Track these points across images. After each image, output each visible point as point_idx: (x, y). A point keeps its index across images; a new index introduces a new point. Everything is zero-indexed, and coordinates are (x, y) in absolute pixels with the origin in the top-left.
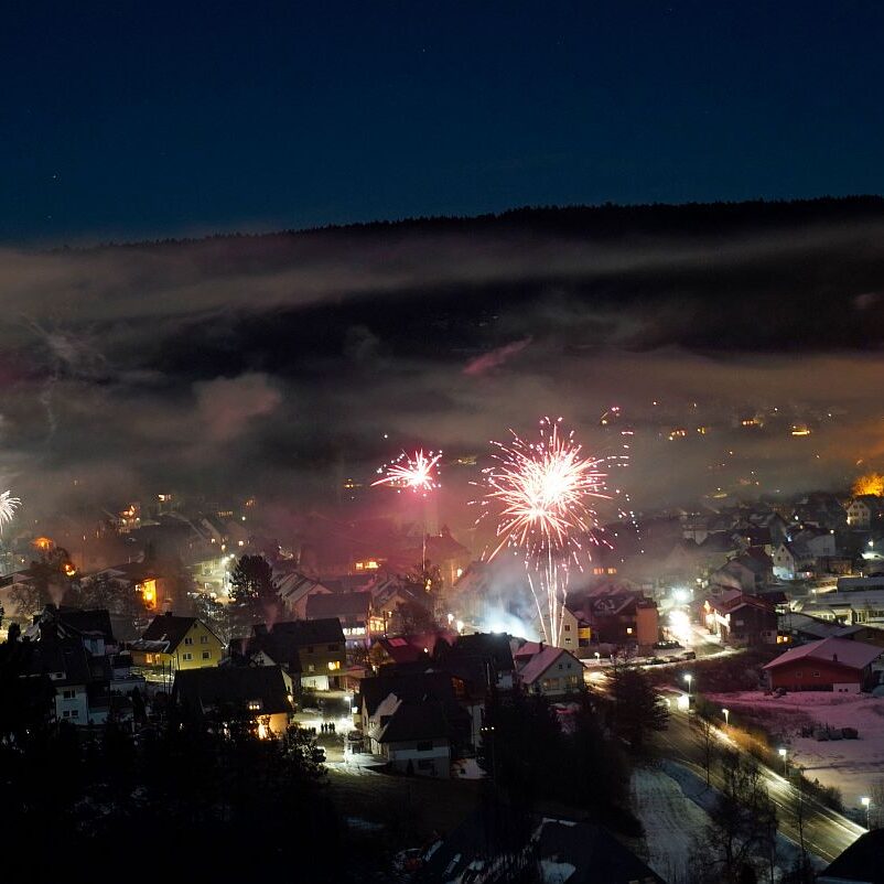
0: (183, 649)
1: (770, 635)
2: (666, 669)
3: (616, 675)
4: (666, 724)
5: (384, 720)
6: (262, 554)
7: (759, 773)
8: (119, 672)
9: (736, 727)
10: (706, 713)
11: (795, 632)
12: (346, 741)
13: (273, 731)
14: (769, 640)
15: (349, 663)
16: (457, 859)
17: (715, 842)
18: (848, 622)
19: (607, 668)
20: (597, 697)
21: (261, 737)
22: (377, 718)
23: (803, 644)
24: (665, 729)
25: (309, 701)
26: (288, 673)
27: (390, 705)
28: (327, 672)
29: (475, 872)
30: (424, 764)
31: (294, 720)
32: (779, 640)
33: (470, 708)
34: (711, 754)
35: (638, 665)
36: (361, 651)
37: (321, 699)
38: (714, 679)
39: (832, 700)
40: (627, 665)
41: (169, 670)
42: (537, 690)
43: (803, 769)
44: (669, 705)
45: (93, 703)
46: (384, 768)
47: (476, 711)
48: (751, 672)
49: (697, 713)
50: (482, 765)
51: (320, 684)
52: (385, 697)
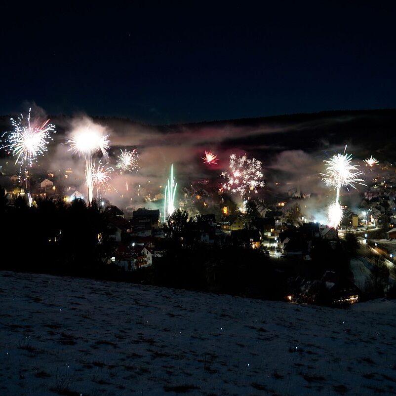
0: (233, 225)
1: (388, 224)
2: (360, 233)
3: (347, 234)
5: (285, 244)
6: (254, 201)
7: (385, 261)
8: (217, 230)
9: (379, 248)
10: (371, 244)
12: (275, 249)
13: (256, 246)
14: (388, 226)
15: (276, 229)
16: (304, 280)
17: (372, 278)
19: (344, 232)
20: (341, 240)
21: (253, 248)
22: (283, 244)
24: (359, 248)
25: (266, 239)
26: (260, 231)
27: (287, 240)
28: (270, 231)
29: (308, 284)
30: (295, 256)
31: (262, 243)
32: (391, 226)
34: (372, 255)
35: (352, 231)
36: (279, 227)
37: (269, 238)
38: (373, 235)
40: (350, 231)
41: (230, 230)
44: (361, 242)
45: (211, 238)
46: (284, 257)
47: (309, 242)
48: (383, 234)
49: (368, 244)
50: (311, 256)
51: (269, 234)
52: (285, 238)
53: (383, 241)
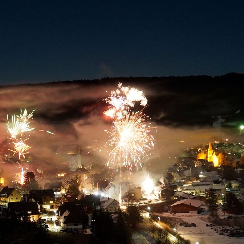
0: (11, 197)
1: (172, 197)
2: (143, 206)
3: (129, 207)
4: (143, 221)
5: (65, 217)
6: (33, 171)
7: (168, 235)
9: (162, 222)
10: (154, 218)
11: (179, 197)
12: (54, 223)
13: (35, 219)
14: (172, 199)
15: (56, 201)
18: (194, 194)
19: (127, 205)
20: (124, 213)
21: (31, 221)
22: (63, 217)
23: (181, 200)
24: (142, 222)
25: (44, 211)
26: (39, 204)
27: (66, 213)
28: (49, 204)
30: (75, 229)
31: (41, 217)
32: (175, 199)
33: (88, 215)
34: (154, 229)
35: (135, 204)
36: (59, 199)
37: (48, 211)
38: (156, 209)
39: (189, 216)
40: (132, 204)
41: (7, 202)
42: (107, 210)
43: (180, 234)
44: (143, 215)
46: (65, 230)
47: (90, 216)
48: (167, 207)
49: (151, 218)
50: (91, 230)
51: (47, 207)
52: (65, 211)
53: (167, 214)
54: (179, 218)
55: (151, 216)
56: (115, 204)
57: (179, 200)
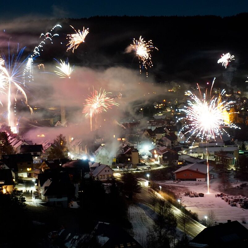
1: (176, 161)
2: (141, 173)
3: (124, 174)
4: (141, 191)
5: (46, 188)
6: (6, 131)
7: (171, 208)
9: (164, 192)
10: (154, 187)
11: (184, 161)
12: (33, 195)
13: (8, 191)
14: (175, 164)
15: (34, 169)
16: (69, 235)
17: (156, 230)
18: (202, 158)
19: (121, 172)
20: (118, 182)
21: (4, 193)
22: (43, 187)
23: (187, 165)
24: (140, 192)
25: (20, 181)
26: (13, 171)
27: (48, 183)
28: (27, 171)
29: (75, 239)
30: (59, 202)
31: (16, 187)
32: (179, 164)
33: (75, 185)
34: (155, 201)
35: (131, 171)
36: (38, 165)
37: (25, 180)
38: (157, 176)
39: (196, 184)
40: (128, 171)
42: (98, 178)
43: (185, 206)
44: (142, 184)
46: (45, 204)
47: (77, 186)
48: (169, 174)
49: (151, 187)
50: (79, 203)
51: (25, 175)
52: (46, 180)
53: (169, 183)
54: (185, 187)
55: (151, 185)
56: (107, 171)
57: (184, 165)
